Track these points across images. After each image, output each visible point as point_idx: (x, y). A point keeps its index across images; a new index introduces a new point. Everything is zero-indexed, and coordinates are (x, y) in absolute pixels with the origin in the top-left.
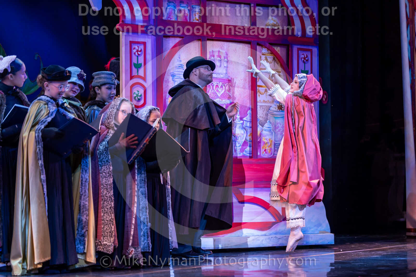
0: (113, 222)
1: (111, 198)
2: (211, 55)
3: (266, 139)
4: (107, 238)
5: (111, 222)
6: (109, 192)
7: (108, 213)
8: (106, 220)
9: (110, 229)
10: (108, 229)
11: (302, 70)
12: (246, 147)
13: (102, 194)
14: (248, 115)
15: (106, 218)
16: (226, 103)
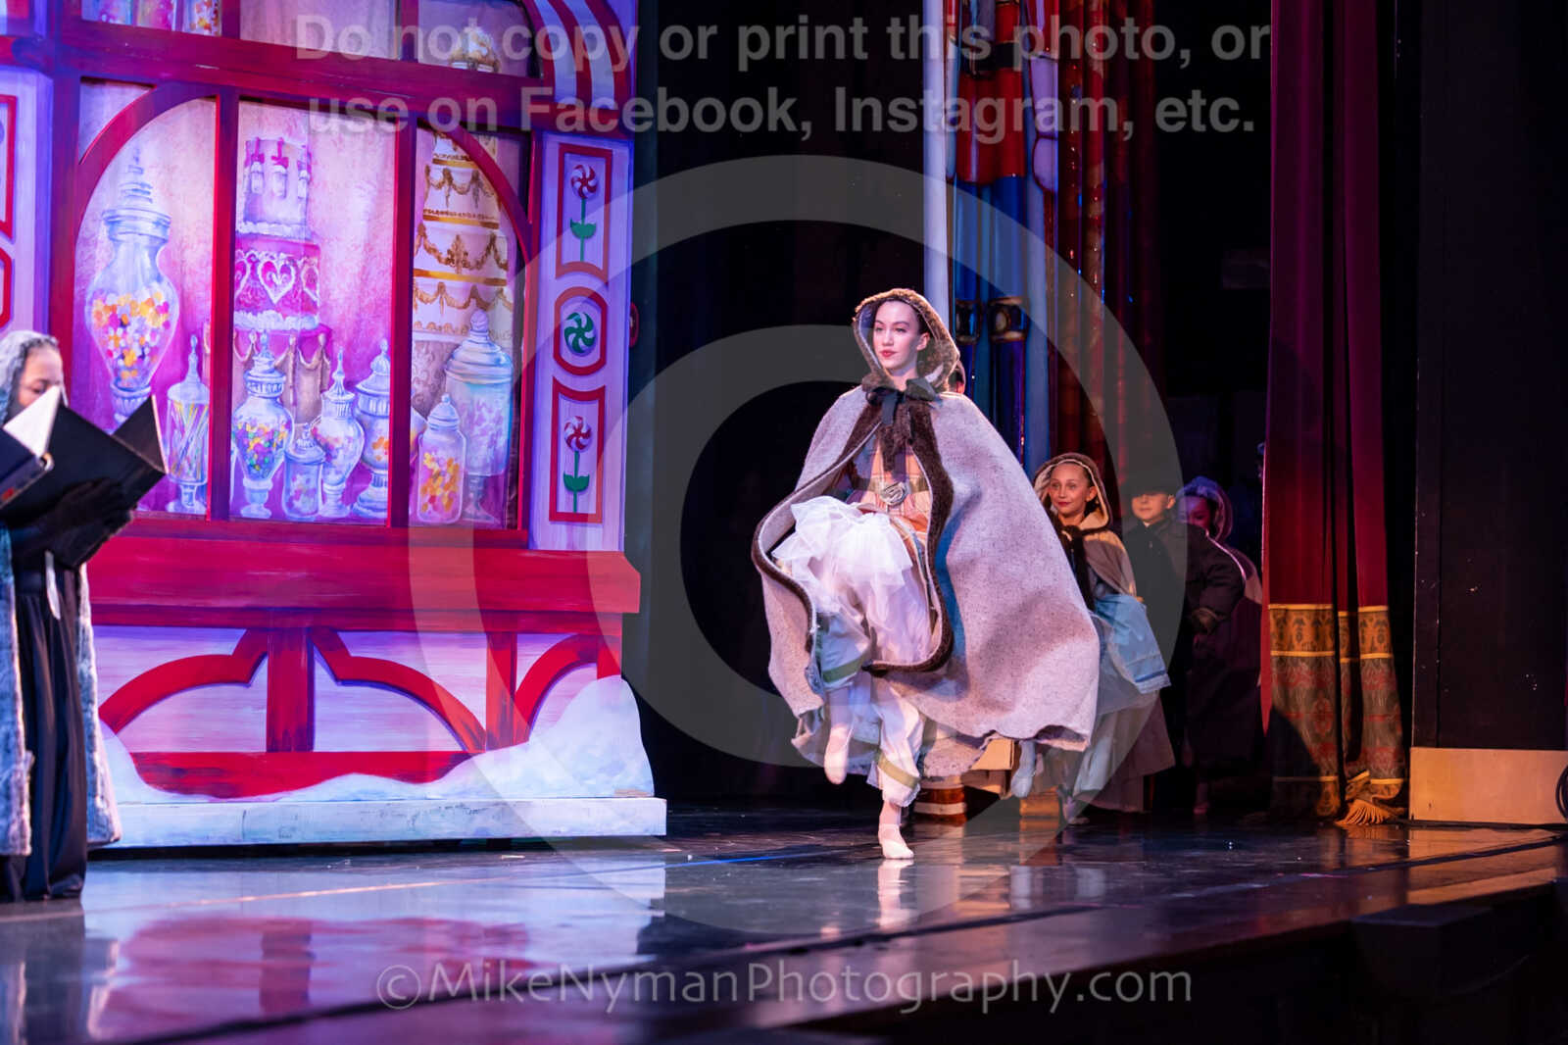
3: (438, 461)
12: (365, 485)
14: (372, 373)
16: (299, 329)
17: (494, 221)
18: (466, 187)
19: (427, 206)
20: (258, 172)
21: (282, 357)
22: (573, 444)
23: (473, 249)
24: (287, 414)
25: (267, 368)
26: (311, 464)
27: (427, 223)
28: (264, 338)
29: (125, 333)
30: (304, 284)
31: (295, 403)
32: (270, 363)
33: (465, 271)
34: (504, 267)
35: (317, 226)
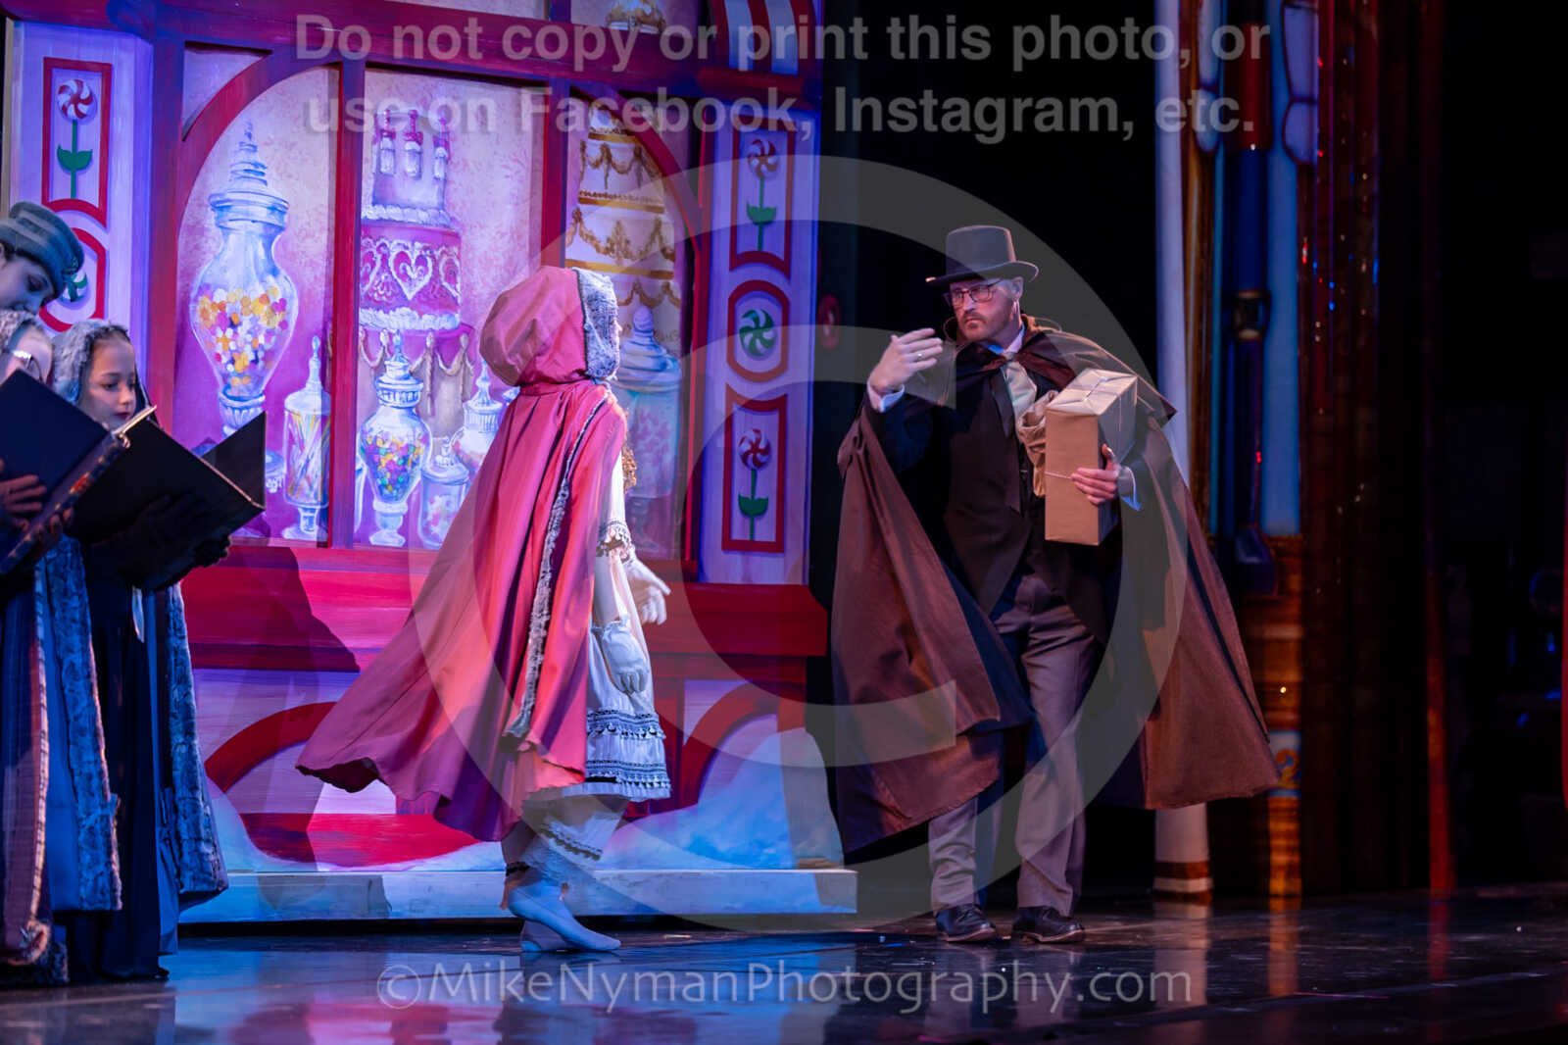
2: (381, 132)
16: (436, 328)
17: (659, 204)
18: (627, 165)
19: (584, 187)
20: (389, 150)
21: (420, 360)
22: (750, 462)
23: (636, 238)
24: (425, 429)
25: (401, 373)
26: (453, 483)
27: (583, 208)
28: (397, 339)
29: (236, 333)
30: (443, 278)
31: (433, 414)
32: (405, 368)
33: (626, 263)
34: (672, 257)
35: (458, 209)
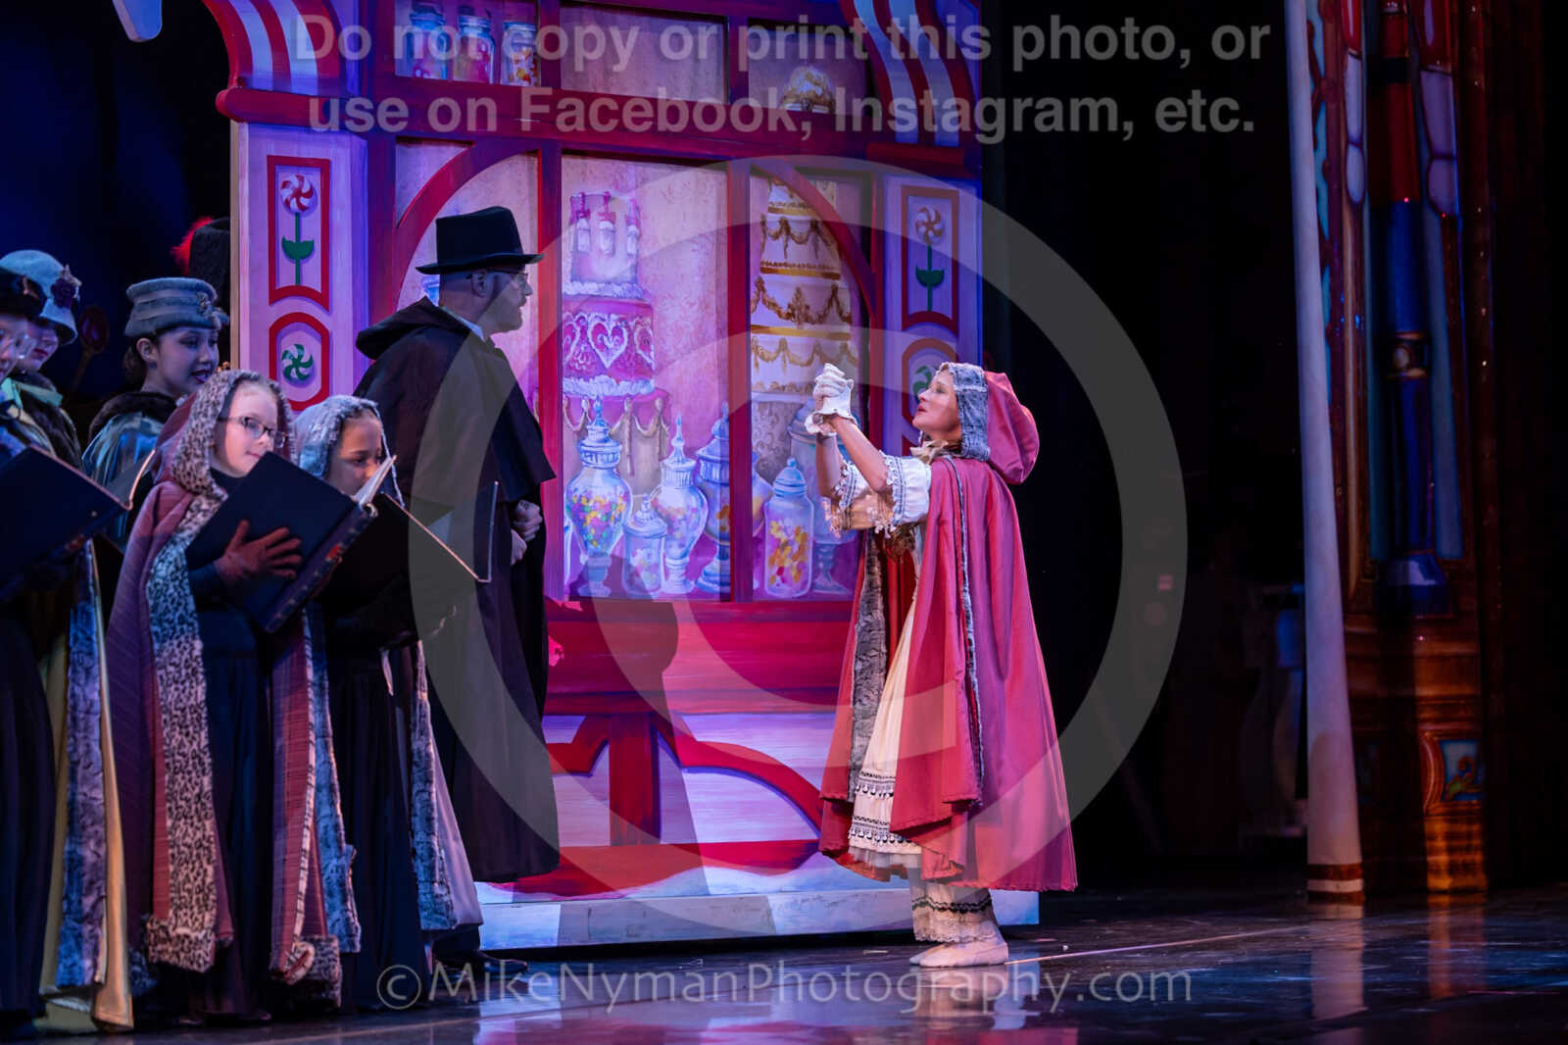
0: (210, 852)
1: (200, 759)
2: (578, 212)
3: (785, 530)
4: (189, 913)
5: (201, 851)
6: (190, 738)
7: (192, 817)
8: (185, 845)
9: (200, 878)
10: (191, 876)
11: (920, 268)
12: (708, 558)
13: (165, 748)
14: (713, 437)
15: (184, 838)
16: (633, 393)
17: (836, 271)
18: (804, 237)
19: (765, 258)
20: (584, 230)
21: (618, 423)
23: (814, 302)
24: (626, 488)
25: (602, 436)
26: (653, 537)
27: (765, 277)
28: (596, 405)
30: (637, 347)
31: (633, 473)
32: (605, 431)
33: (807, 327)
34: (848, 320)
35: (649, 283)
